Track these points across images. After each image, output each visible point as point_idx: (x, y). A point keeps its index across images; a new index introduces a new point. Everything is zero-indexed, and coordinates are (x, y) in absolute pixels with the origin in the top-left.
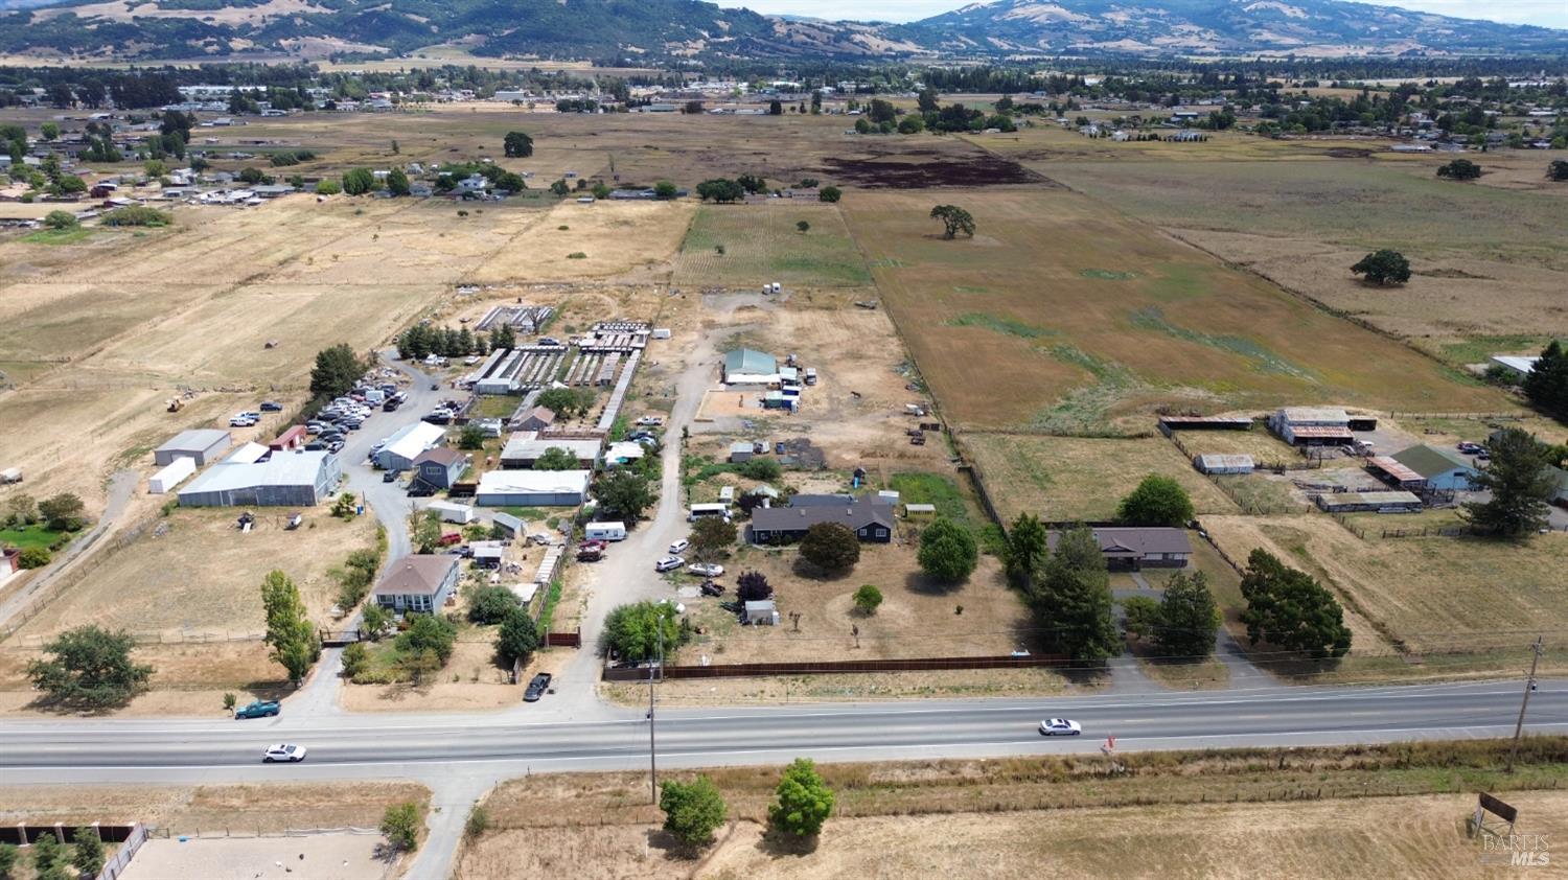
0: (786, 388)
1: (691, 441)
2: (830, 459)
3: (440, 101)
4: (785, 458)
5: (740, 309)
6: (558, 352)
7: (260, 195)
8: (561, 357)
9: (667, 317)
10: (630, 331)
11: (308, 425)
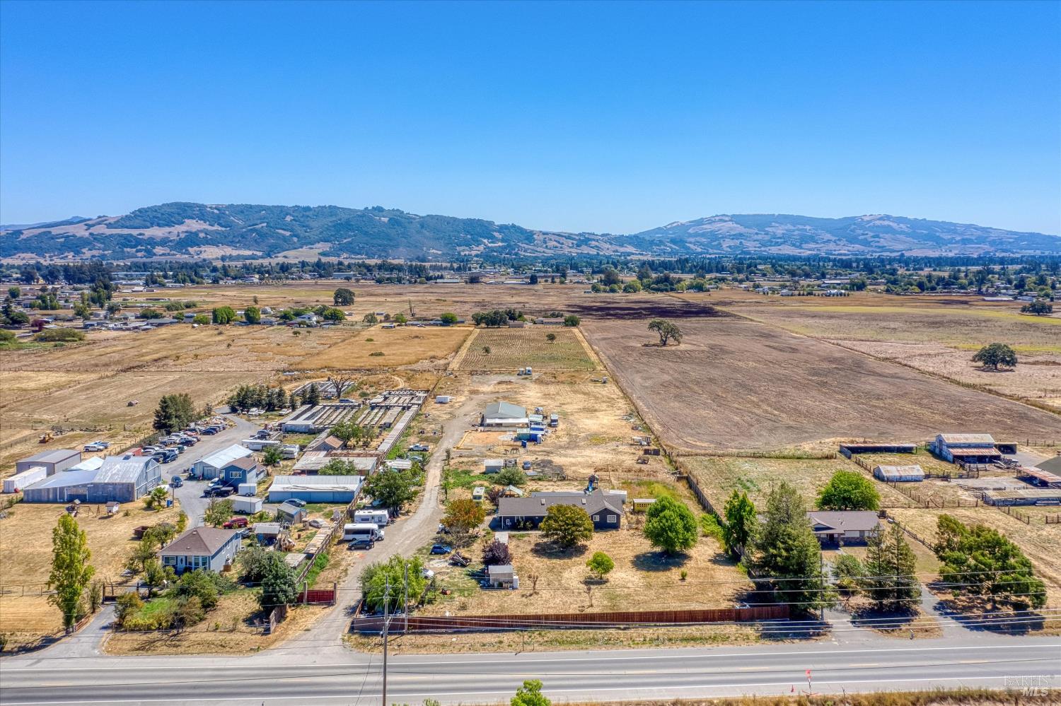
0: (533, 426)
1: (452, 462)
2: (569, 472)
3: (293, 279)
4: (530, 472)
5: (500, 383)
6: (353, 407)
7: (152, 324)
8: (354, 410)
9: (441, 388)
10: (411, 394)
11: (145, 449)
